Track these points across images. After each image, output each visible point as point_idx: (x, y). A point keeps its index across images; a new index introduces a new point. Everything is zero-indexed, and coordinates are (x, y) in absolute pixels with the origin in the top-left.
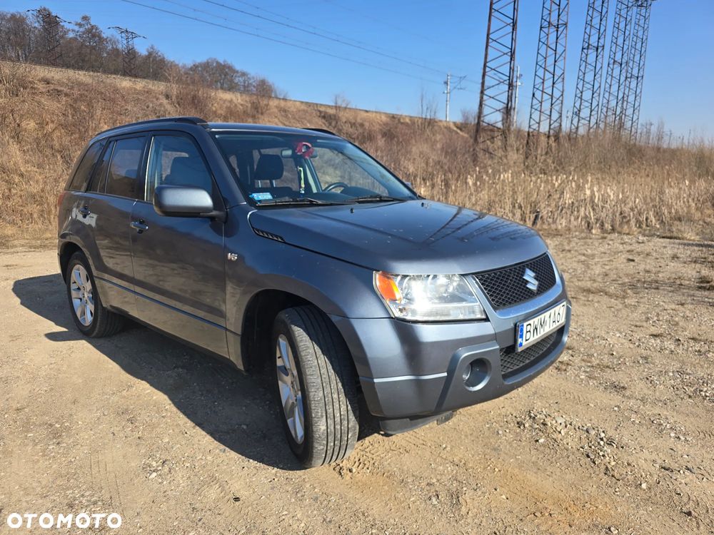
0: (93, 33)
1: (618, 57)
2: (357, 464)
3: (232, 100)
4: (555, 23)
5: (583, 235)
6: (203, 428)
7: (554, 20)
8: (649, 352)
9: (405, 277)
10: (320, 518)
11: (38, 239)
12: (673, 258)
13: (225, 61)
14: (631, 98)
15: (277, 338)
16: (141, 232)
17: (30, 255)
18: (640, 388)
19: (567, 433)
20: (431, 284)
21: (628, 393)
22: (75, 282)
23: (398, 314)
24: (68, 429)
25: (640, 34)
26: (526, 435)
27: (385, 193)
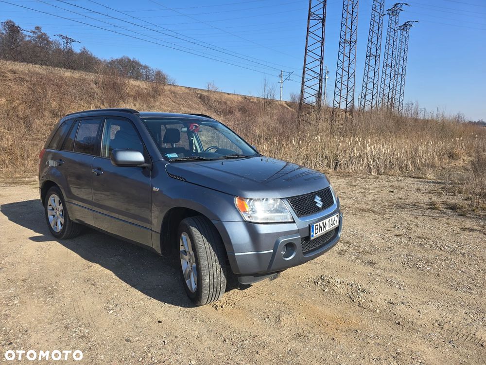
0: (43, 38)
1: (389, 62)
2: (225, 304)
3: (139, 86)
4: (349, 40)
5: (365, 176)
6: (136, 288)
7: (348, 38)
8: (392, 245)
9: (251, 199)
10: (206, 330)
11: (11, 178)
12: (417, 190)
13: (134, 59)
14: (398, 88)
15: (181, 234)
16: (98, 175)
17: (8, 188)
18: (384, 263)
19: (341, 287)
20: (265, 203)
21: (377, 266)
22: (51, 205)
23: (247, 219)
24: (57, 290)
25: (403, 47)
26: (318, 288)
27: (241, 153)
